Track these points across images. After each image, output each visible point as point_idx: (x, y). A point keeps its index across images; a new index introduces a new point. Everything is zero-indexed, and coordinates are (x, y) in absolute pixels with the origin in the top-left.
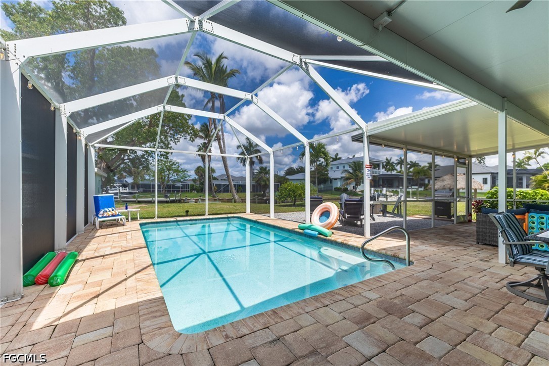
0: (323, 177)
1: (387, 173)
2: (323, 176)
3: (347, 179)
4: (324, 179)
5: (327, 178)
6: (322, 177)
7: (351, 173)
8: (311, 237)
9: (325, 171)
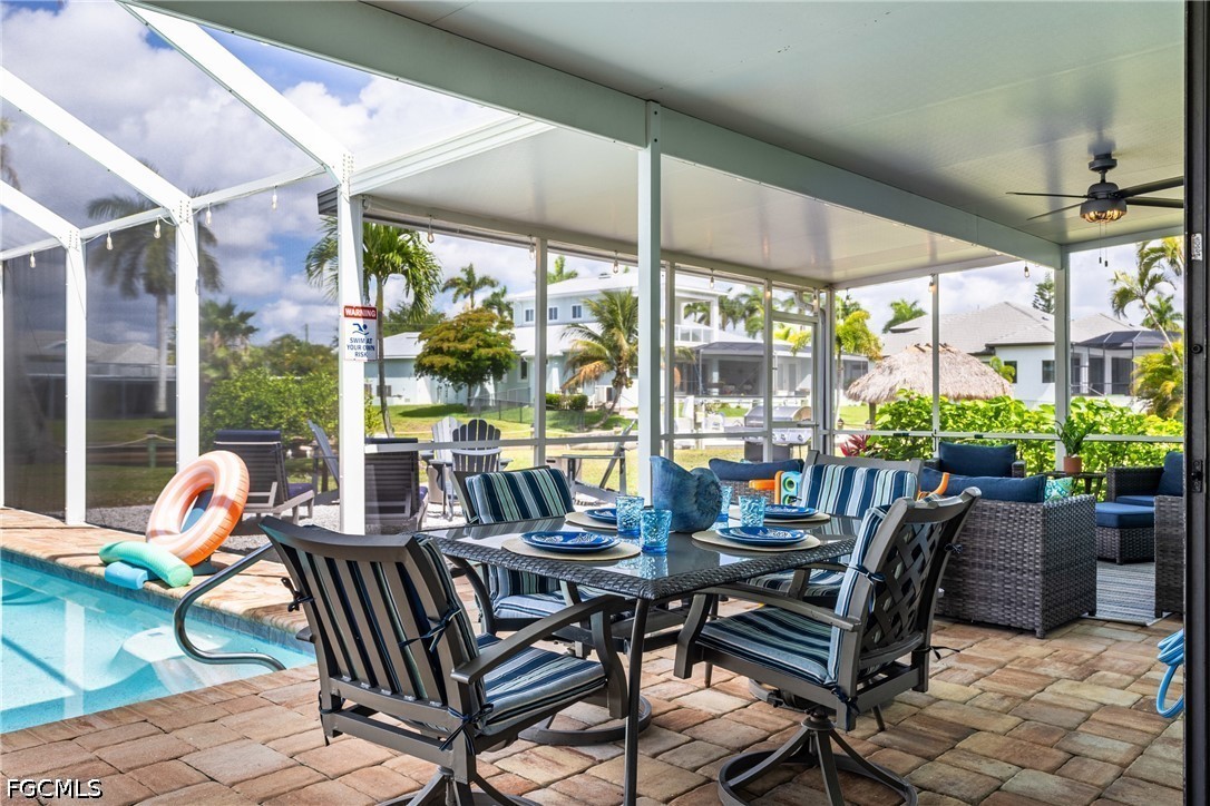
0: (490, 352)
1: (750, 340)
2: (489, 346)
3: (585, 359)
4: (492, 358)
5: (508, 356)
6: (483, 351)
7: (596, 337)
8: (127, 591)
9: (500, 328)
